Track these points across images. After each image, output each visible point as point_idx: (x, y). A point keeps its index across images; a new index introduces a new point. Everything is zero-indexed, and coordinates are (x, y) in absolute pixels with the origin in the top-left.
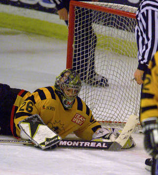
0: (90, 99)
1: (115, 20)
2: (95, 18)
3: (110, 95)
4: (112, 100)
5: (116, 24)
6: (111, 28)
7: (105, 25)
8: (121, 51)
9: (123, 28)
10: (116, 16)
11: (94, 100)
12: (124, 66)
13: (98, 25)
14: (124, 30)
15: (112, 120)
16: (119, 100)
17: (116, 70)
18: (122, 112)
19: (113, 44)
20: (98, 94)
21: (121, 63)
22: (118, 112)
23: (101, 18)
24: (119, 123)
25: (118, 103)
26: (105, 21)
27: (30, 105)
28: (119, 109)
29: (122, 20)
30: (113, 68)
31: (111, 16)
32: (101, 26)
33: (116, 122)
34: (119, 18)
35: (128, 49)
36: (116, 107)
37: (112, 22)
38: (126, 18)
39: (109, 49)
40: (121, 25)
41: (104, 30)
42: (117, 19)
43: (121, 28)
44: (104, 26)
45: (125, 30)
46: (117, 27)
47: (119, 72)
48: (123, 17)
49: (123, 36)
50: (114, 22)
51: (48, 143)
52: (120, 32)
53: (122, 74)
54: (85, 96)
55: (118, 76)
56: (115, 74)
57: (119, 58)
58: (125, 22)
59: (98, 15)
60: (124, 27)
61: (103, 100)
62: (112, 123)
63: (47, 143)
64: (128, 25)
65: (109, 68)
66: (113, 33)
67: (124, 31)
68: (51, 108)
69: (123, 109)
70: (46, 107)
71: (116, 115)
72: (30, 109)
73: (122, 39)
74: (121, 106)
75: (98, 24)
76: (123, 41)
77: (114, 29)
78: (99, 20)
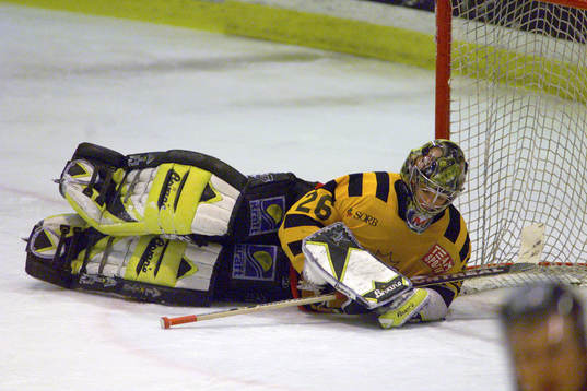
0: (494, 209)
1: (549, 17)
2: (500, 13)
3: (543, 199)
4: (547, 210)
5: (551, 26)
6: (539, 37)
7: (524, 29)
8: (567, 92)
9: (567, 34)
10: (551, 7)
11: (506, 211)
12: (573, 127)
13: (507, 31)
14: (569, 39)
15: (550, 260)
16: (565, 210)
17: (555, 137)
18: (572, 239)
19: (546, 74)
20: (515, 198)
21: (566, 120)
22: (563, 239)
23: (515, 11)
24: (567, 264)
25: (562, 217)
26: (525, 19)
27: (328, 203)
28: (566, 232)
29: (565, 16)
30: (547, 133)
31: (538, 8)
32: (515, 33)
33: (560, 264)
34: (557, 12)
35: (583, 86)
36: (559, 226)
37: (541, 23)
38: (574, 11)
39: (536, 87)
40: (564, 27)
41: (522, 40)
42: (553, 15)
43: (562, 36)
44: (521, 33)
45: (574, 39)
46: (554, 34)
47: (563, 141)
48: (568, 9)
49: (568, 54)
50: (545, 20)
51: (382, 294)
52: (561, 44)
53: (570, 147)
54: (482, 193)
55: (561, 151)
56: (553, 147)
57: (560, 107)
58: (573, 21)
59: (507, 5)
60: (571, 32)
61: (526, 211)
62: (551, 267)
63: (380, 294)
64: (579, 27)
65: (539, 132)
66: (544, 48)
67: (570, 44)
68: (367, 219)
69: (575, 231)
70: (354, 213)
71: (559, 246)
72: (323, 213)
73: (566, 62)
74: (569, 224)
75: (509, 26)
76: (568, 67)
77: (545, 39)
78: (510, 18)
